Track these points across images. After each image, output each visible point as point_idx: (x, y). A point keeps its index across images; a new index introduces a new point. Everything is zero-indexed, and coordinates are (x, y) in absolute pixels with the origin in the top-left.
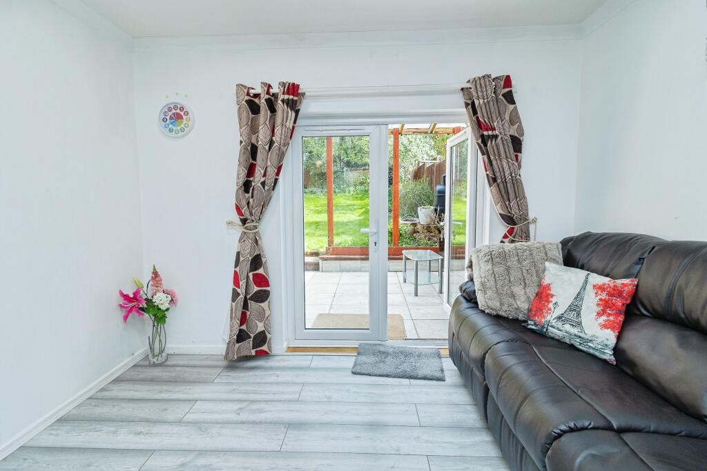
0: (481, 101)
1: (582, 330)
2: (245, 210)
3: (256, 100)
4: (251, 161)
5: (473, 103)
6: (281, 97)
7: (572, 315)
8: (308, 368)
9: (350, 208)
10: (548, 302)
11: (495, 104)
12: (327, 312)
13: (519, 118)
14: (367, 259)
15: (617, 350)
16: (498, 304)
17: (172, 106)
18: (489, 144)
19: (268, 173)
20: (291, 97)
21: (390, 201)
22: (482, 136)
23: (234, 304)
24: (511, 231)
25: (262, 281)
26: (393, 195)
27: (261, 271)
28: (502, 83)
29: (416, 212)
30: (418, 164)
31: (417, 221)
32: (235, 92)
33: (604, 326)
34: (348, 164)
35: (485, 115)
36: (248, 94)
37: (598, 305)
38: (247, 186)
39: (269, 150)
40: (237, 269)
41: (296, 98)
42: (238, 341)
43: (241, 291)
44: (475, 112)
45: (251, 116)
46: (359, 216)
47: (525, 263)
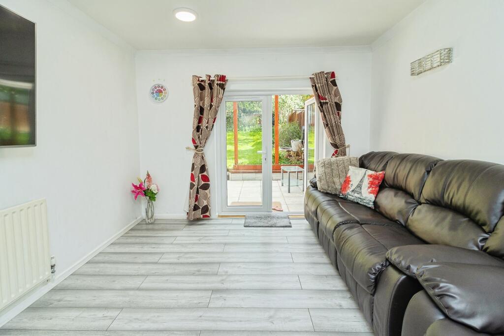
0: (320, 85)
1: (361, 195)
2: (197, 141)
3: (203, 83)
4: (200, 115)
5: (316, 86)
6: (216, 82)
7: (358, 189)
8: (231, 224)
9: (246, 142)
10: (349, 184)
11: (327, 86)
12: (237, 201)
13: (339, 93)
14: (261, 172)
15: (375, 203)
16: (327, 187)
17: (157, 86)
18: (324, 107)
19: (209, 122)
20: (221, 82)
21: (273, 136)
22: (321, 103)
23: (192, 191)
24: (336, 152)
25: (205, 178)
26: (275, 132)
27: (205, 173)
28: (330, 76)
29: (290, 144)
30: (292, 112)
31: (290, 149)
32: (192, 79)
33: (371, 193)
34: (244, 111)
35: (322, 92)
36: (199, 80)
37: (369, 184)
38: (198, 129)
39: (210, 109)
40: (193, 172)
41: (224, 83)
42: (194, 210)
43: (196, 183)
44: (317, 90)
45: (200, 91)
46: (253, 146)
47: (340, 167)
